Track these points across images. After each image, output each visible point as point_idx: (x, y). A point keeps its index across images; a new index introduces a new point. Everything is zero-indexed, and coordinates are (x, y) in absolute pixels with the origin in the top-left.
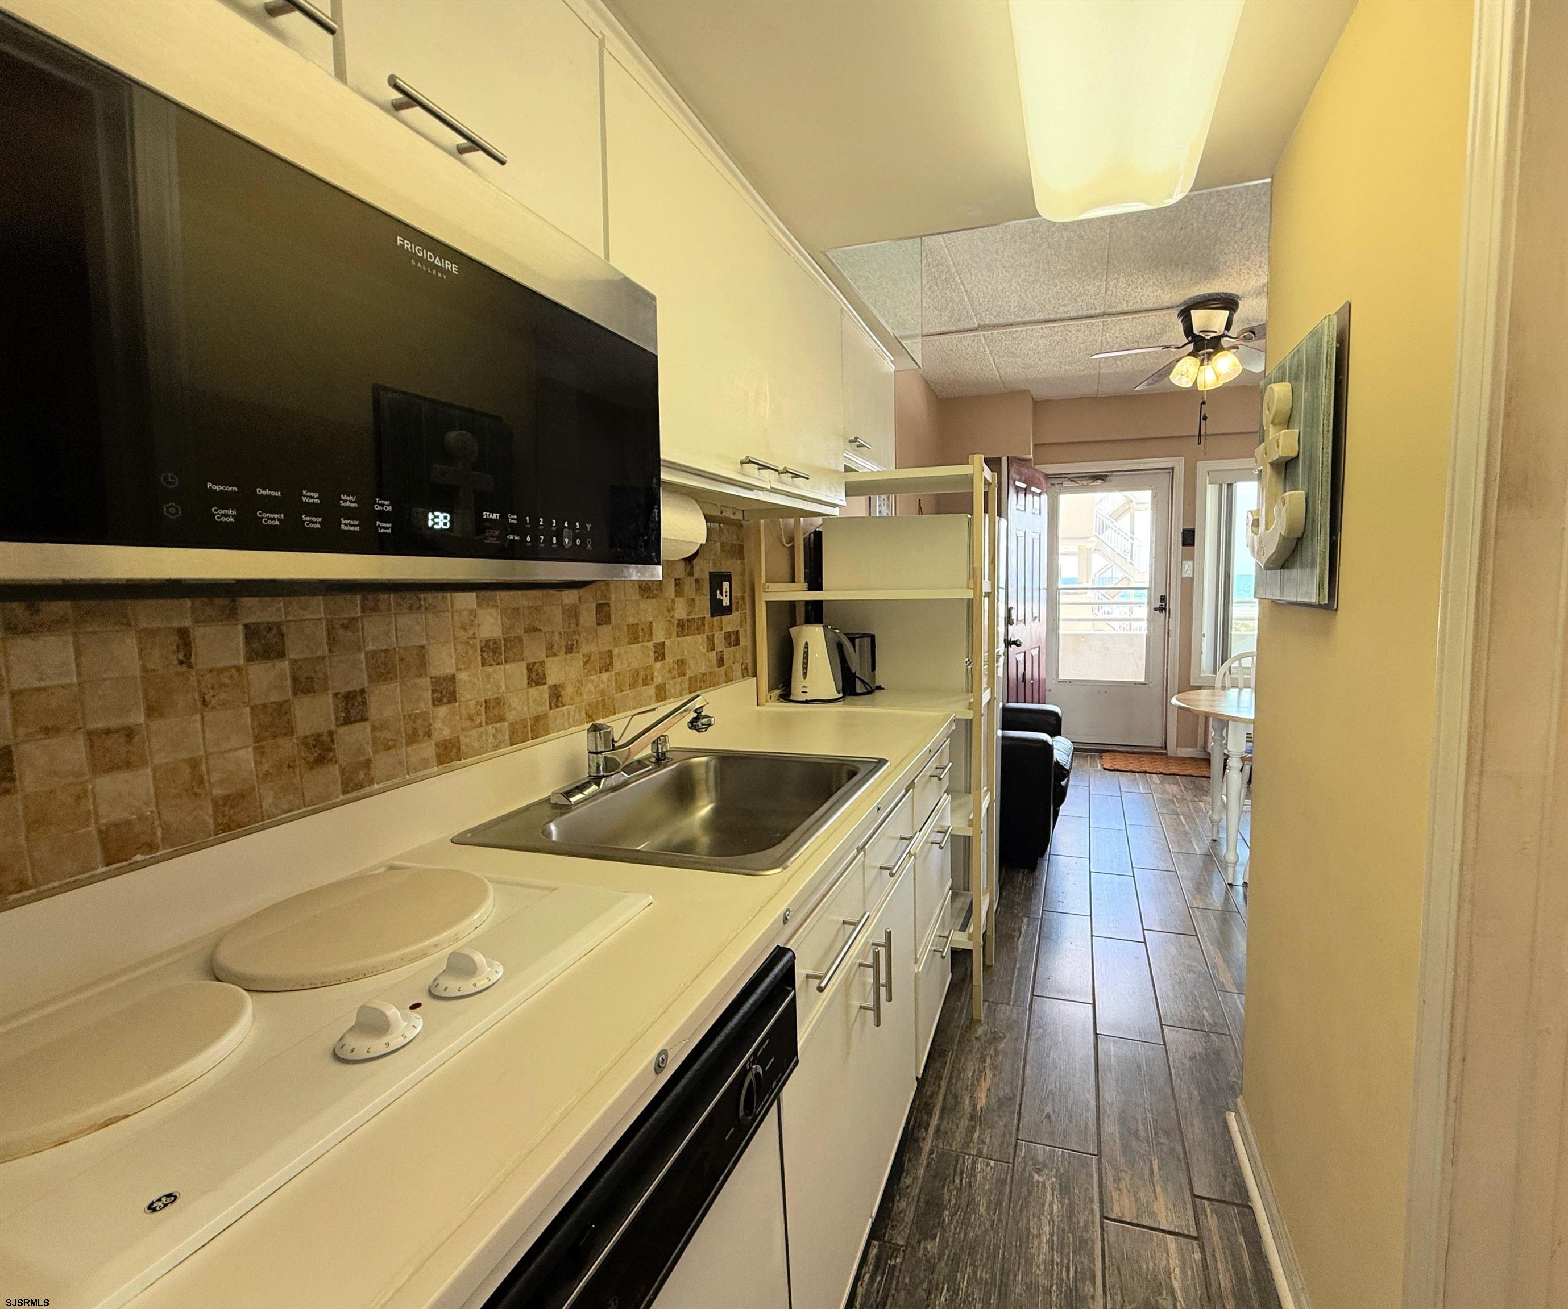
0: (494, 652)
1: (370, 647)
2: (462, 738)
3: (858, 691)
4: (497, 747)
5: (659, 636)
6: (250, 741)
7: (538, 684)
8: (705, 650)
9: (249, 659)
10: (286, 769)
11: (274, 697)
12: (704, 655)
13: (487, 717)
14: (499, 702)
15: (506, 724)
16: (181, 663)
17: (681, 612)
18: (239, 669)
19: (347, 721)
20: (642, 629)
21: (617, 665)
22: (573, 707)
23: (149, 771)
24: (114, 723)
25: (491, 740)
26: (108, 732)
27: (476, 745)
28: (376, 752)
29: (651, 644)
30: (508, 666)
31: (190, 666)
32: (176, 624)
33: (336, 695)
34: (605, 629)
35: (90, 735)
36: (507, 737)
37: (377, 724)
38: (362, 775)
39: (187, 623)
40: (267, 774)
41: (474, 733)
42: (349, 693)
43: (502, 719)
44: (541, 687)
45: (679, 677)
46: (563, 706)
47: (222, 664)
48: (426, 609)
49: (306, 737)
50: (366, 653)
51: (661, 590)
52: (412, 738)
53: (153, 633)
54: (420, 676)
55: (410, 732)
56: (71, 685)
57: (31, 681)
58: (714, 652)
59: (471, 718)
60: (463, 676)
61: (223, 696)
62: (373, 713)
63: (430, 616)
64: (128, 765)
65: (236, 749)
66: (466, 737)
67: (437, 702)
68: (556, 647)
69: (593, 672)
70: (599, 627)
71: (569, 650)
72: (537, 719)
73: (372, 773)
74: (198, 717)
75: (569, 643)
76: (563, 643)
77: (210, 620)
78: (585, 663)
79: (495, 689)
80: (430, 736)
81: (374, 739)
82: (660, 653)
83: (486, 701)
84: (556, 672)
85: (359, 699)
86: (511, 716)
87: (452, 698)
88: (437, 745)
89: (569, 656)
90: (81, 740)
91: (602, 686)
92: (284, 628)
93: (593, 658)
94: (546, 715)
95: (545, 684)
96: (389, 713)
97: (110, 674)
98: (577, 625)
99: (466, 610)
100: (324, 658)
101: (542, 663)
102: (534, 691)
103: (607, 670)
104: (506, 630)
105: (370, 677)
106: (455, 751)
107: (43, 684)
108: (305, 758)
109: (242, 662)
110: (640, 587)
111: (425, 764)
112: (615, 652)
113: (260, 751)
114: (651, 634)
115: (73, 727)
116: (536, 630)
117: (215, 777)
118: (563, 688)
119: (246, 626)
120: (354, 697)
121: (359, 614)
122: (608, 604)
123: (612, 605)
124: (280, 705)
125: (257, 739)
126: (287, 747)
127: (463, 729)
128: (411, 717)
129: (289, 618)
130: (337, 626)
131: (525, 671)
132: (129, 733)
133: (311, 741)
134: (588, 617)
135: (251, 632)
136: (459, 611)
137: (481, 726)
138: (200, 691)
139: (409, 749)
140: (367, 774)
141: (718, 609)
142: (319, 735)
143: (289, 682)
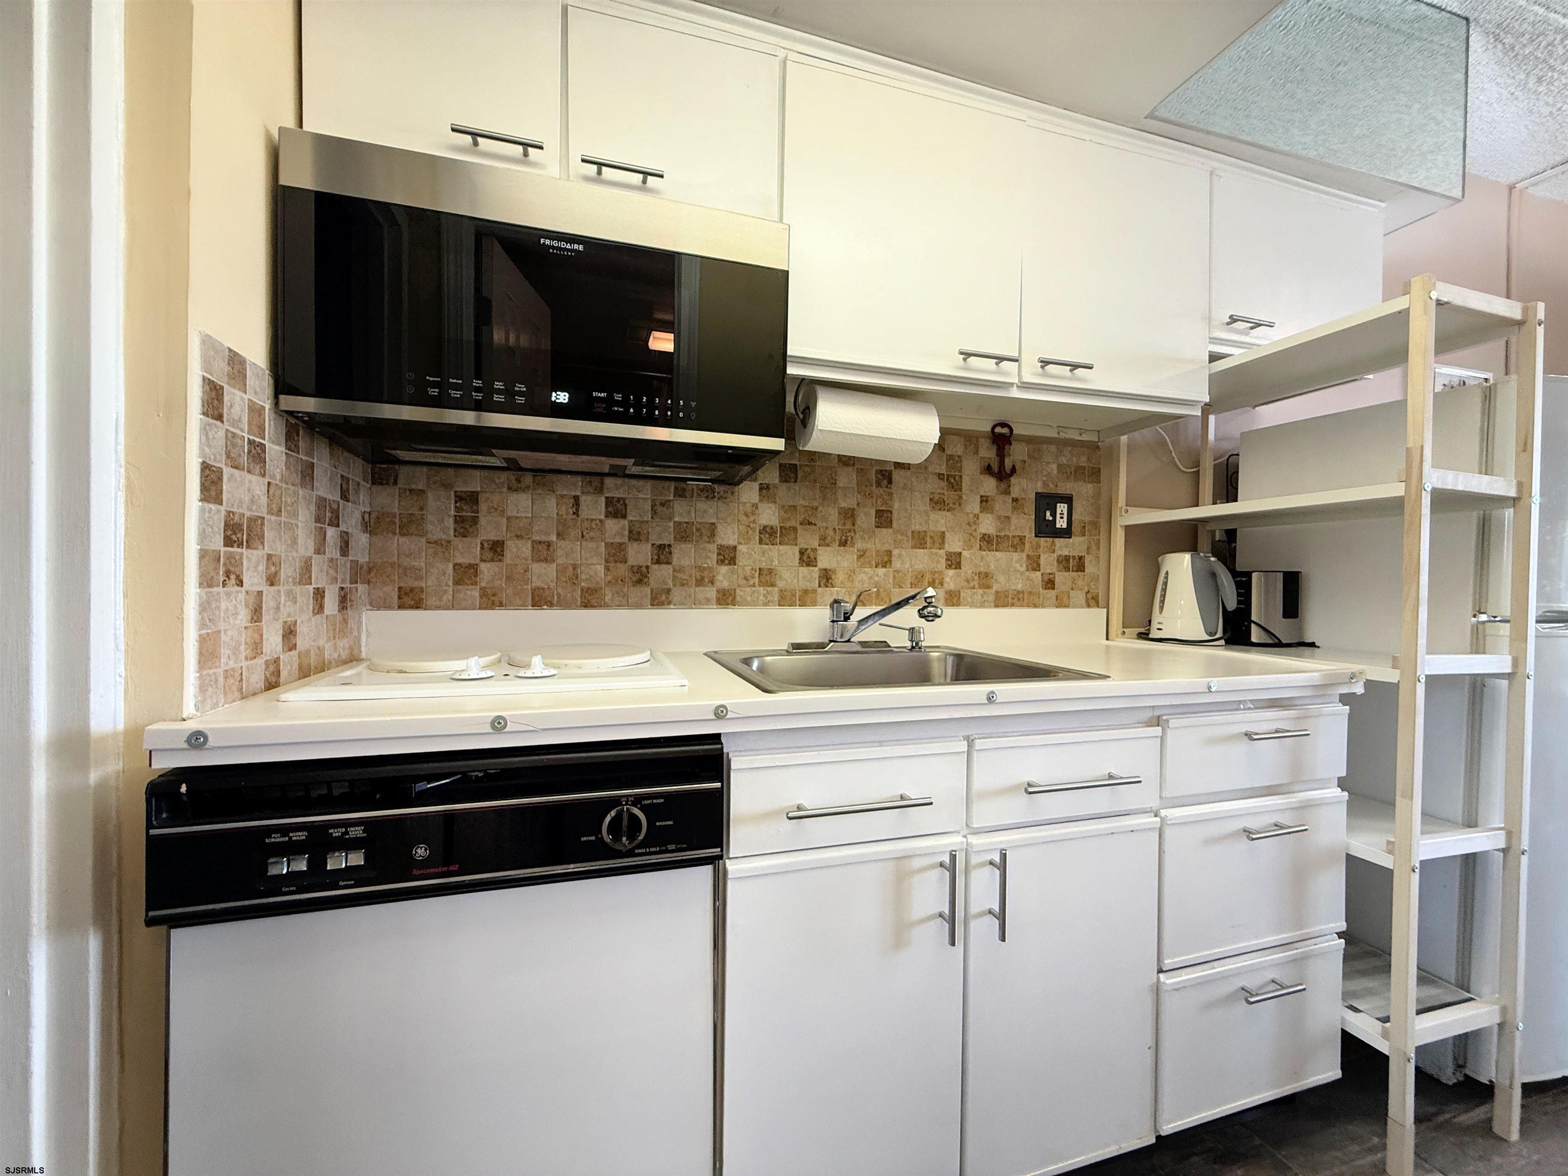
0: (771, 535)
1: (676, 519)
2: (738, 590)
3: (1254, 639)
4: (766, 604)
5: (954, 544)
6: (603, 562)
7: (808, 565)
8: (1024, 568)
9: (606, 516)
10: (620, 582)
11: (618, 540)
12: (1022, 574)
13: (760, 581)
14: (770, 571)
15: (776, 589)
16: (574, 513)
17: (988, 525)
18: (601, 521)
19: (658, 562)
20: (931, 537)
21: (897, 564)
22: (844, 590)
23: (555, 565)
24: (543, 538)
25: (762, 597)
26: (540, 542)
27: (749, 598)
28: (674, 585)
29: (942, 552)
30: (781, 547)
31: (578, 516)
32: (573, 493)
33: (653, 545)
34: (884, 531)
35: (533, 541)
36: (776, 599)
37: (677, 568)
38: (664, 597)
39: (578, 493)
40: (609, 582)
41: (748, 589)
42: (661, 545)
43: (773, 585)
44: (812, 568)
45: (980, 588)
46: (833, 587)
47: (593, 517)
48: (719, 499)
49: (632, 566)
50: (675, 522)
51: (960, 504)
52: (700, 582)
53: (562, 496)
54: (709, 542)
55: (699, 578)
56: (528, 517)
57: (514, 514)
58: (1039, 574)
59: (746, 579)
60: (742, 548)
61: (592, 534)
62: (675, 561)
63: (720, 504)
64: (546, 560)
65: (595, 564)
66: (741, 591)
67: (721, 562)
68: (829, 539)
69: (867, 566)
70: (877, 530)
71: (843, 543)
72: (806, 592)
73: (671, 598)
74: (579, 543)
75: (844, 538)
76: (838, 538)
77: (588, 493)
78: (859, 557)
79: (769, 563)
80: (712, 584)
81: (674, 577)
82: (954, 561)
83: (760, 569)
84: (827, 558)
85: (667, 550)
86: (781, 584)
87: (733, 561)
88: (718, 591)
89: (842, 548)
90: (529, 544)
91: (876, 579)
92: (627, 502)
93: (868, 554)
94: (815, 591)
95: (816, 566)
96: (685, 562)
97: (543, 515)
98: (854, 525)
99: (749, 503)
100: (647, 522)
101: (815, 550)
102: (804, 570)
103: (884, 566)
104: (783, 520)
105: (675, 538)
106: (731, 598)
107: (519, 515)
108: (631, 578)
109: (603, 517)
110: (931, 499)
111: (708, 601)
112: (896, 552)
113: (607, 569)
114: (943, 542)
115: (527, 537)
116: (810, 523)
117: (583, 577)
118: (834, 572)
119: (607, 498)
120: (664, 548)
121: (672, 498)
122: (891, 512)
123: (895, 513)
124: (621, 544)
125: (607, 561)
126: (622, 570)
127: (739, 586)
128: (701, 569)
129: (630, 496)
130: (657, 504)
131: (797, 554)
132: (549, 545)
133: (635, 569)
134: (866, 518)
135: (609, 501)
136: (744, 504)
137: (755, 586)
138: (582, 529)
139: (697, 589)
140: (667, 598)
141: (1045, 529)
142: (641, 567)
143: (627, 533)
